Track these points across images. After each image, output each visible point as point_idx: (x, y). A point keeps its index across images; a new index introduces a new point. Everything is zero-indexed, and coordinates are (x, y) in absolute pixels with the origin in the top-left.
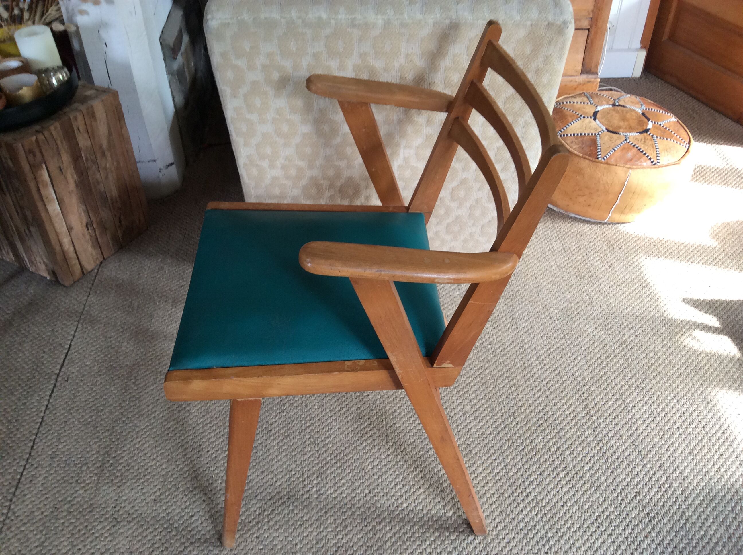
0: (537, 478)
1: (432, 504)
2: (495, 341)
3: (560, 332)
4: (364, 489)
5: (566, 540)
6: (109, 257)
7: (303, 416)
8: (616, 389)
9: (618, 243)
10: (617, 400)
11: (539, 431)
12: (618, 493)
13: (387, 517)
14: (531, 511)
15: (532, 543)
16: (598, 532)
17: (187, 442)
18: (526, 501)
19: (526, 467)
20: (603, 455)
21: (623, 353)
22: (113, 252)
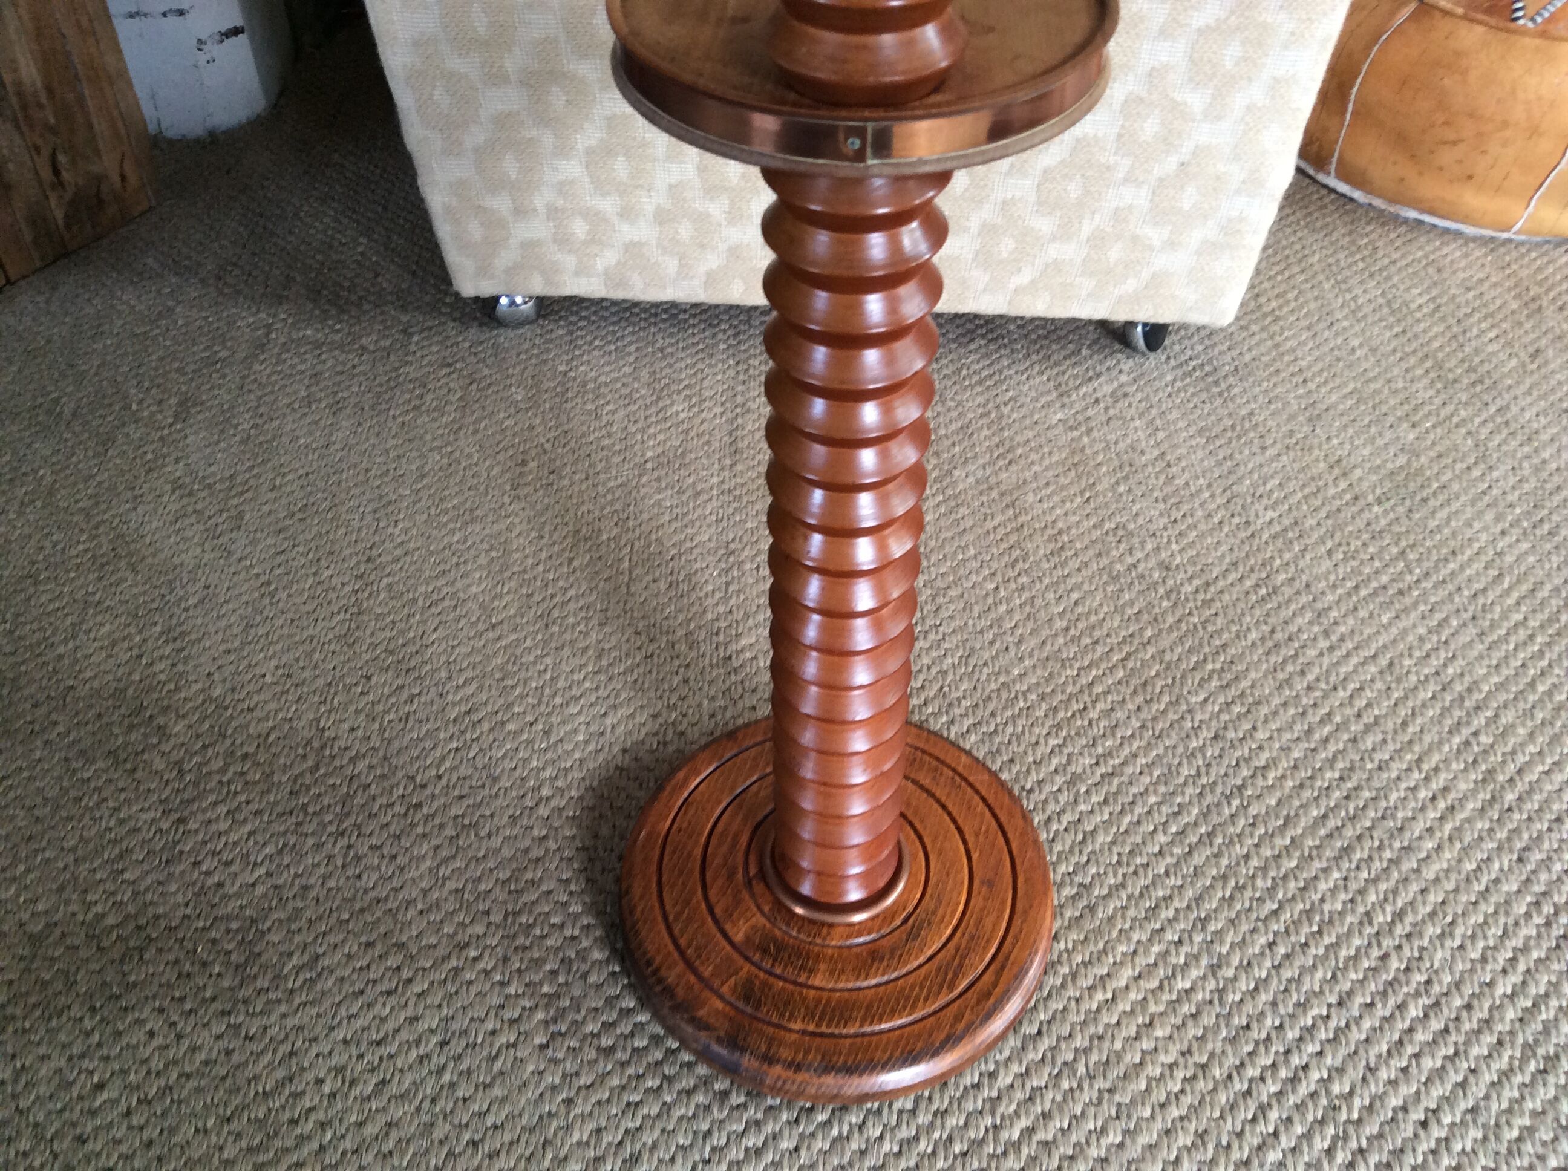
0: (1328, 1017)
2: (1178, 560)
3: (1387, 542)
6: (24, 276)
7: (534, 764)
11: (1328, 853)
17: (136, 830)
18: (1292, 1100)
19: (1287, 974)
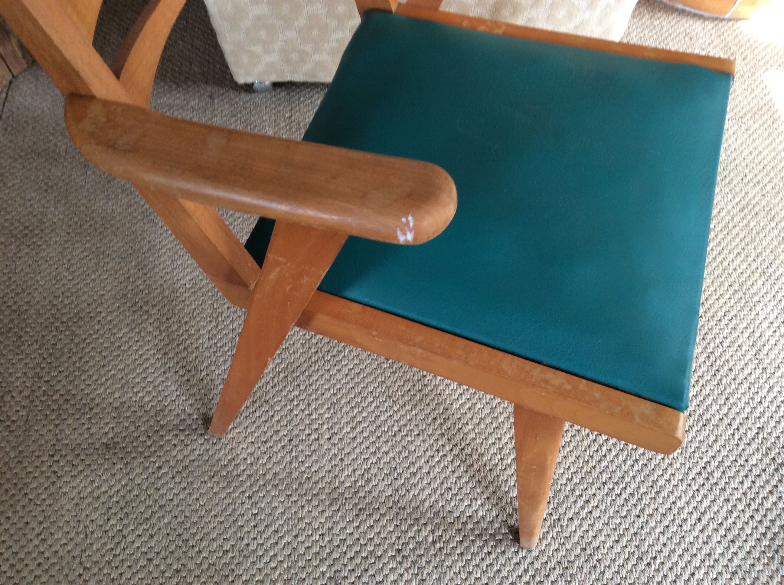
1: (484, 446)
4: (393, 426)
5: (664, 498)
6: (20, 73)
8: (734, 275)
9: (741, 51)
10: (735, 292)
12: (734, 430)
13: (424, 467)
14: (617, 456)
15: (620, 501)
16: (707, 486)
17: (147, 359)
20: (715, 375)
21: (745, 222)
22: (26, 66)
